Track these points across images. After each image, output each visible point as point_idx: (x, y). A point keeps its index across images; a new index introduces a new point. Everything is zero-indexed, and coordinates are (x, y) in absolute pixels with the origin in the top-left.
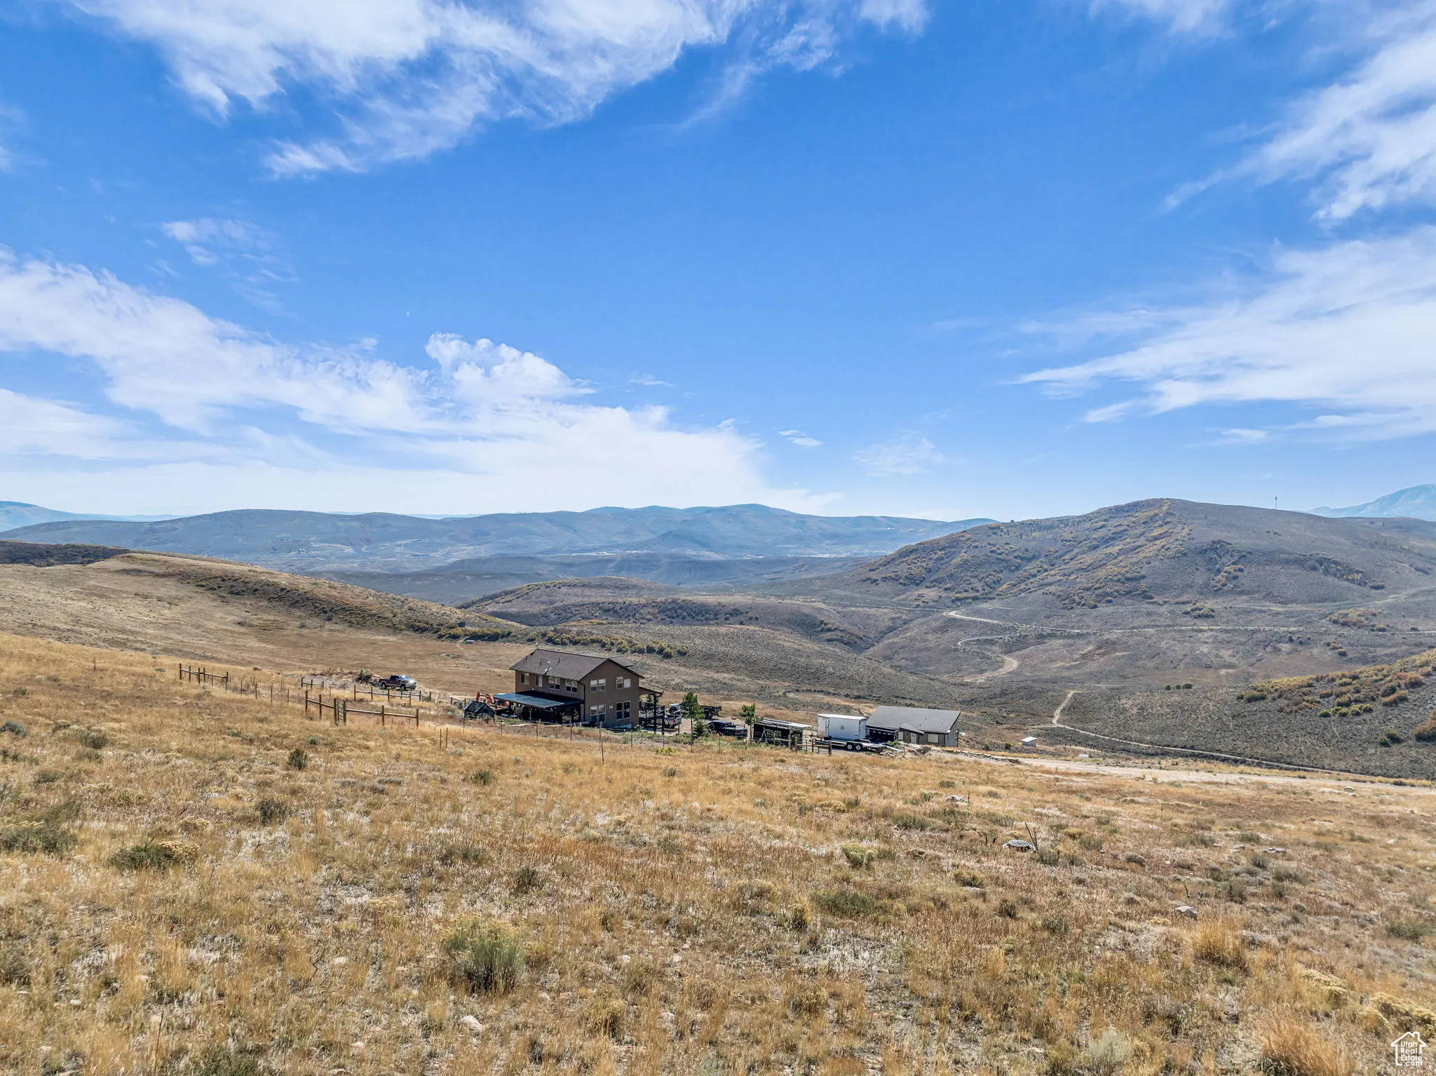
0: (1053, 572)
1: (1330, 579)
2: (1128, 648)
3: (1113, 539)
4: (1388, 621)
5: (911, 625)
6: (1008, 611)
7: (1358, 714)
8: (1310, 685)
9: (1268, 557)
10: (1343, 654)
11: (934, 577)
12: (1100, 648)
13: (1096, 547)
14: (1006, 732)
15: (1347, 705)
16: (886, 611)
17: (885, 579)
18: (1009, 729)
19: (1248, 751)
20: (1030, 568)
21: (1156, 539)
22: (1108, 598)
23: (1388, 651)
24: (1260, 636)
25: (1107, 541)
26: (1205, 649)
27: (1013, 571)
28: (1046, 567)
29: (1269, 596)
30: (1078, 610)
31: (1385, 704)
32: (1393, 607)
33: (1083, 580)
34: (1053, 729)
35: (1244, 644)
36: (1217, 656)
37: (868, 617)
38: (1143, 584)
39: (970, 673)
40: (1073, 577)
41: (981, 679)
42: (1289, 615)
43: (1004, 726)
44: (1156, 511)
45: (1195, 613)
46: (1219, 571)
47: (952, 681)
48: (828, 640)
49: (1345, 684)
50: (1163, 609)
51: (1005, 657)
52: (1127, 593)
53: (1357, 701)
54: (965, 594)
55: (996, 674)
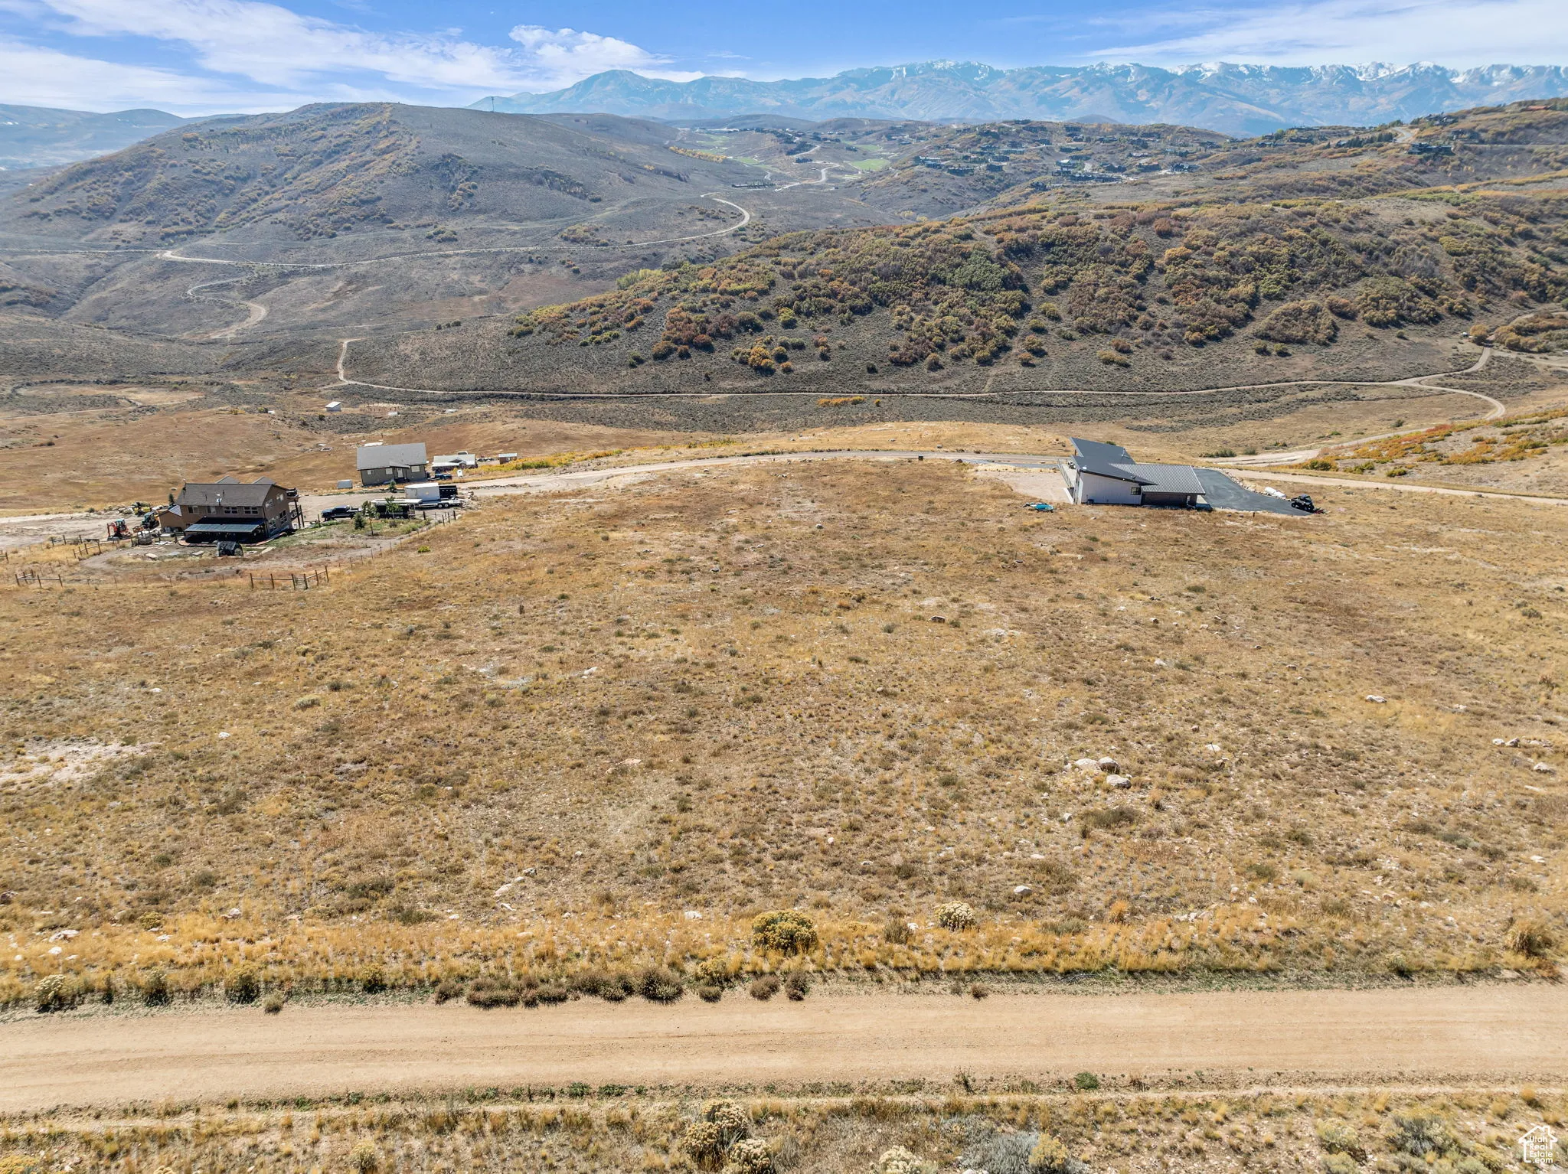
0: (276, 195)
1: (555, 192)
2: (378, 280)
3: (338, 152)
4: (609, 235)
5: (117, 273)
6: (237, 247)
7: (608, 341)
8: (567, 316)
9: (499, 172)
10: (577, 272)
11: (128, 207)
12: (350, 283)
13: (319, 163)
14: (300, 398)
15: (599, 333)
16: (76, 256)
17: (59, 213)
18: (301, 394)
19: (530, 386)
20: (249, 190)
21: (384, 152)
22: (344, 225)
23: (612, 265)
24: (503, 258)
25: (329, 156)
26: (455, 276)
27: (227, 195)
28: (267, 188)
29: (505, 215)
30: (316, 241)
31: (628, 330)
32: (611, 221)
33: (312, 204)
34: (345, 388)
35: (490, 267)
36: (468, 282)
37: (55, 266)
38: (381, 206)
39: (214, 328)
40: (301, 201)
41: (230, 334)
42: (526, 233)
43: (295, 391)
44: (378, 119)
45: (438, 238)
46: (454, 189)
47: (197, 339)
48: (9, 304)
49: (594, 313)
50: (406, 234)
51: (250, 304)
52: (366, 217)
53: (607, 329)
54: (176, 228)
55: (245, 325)
